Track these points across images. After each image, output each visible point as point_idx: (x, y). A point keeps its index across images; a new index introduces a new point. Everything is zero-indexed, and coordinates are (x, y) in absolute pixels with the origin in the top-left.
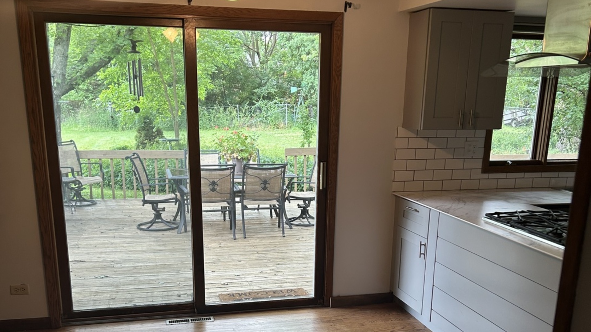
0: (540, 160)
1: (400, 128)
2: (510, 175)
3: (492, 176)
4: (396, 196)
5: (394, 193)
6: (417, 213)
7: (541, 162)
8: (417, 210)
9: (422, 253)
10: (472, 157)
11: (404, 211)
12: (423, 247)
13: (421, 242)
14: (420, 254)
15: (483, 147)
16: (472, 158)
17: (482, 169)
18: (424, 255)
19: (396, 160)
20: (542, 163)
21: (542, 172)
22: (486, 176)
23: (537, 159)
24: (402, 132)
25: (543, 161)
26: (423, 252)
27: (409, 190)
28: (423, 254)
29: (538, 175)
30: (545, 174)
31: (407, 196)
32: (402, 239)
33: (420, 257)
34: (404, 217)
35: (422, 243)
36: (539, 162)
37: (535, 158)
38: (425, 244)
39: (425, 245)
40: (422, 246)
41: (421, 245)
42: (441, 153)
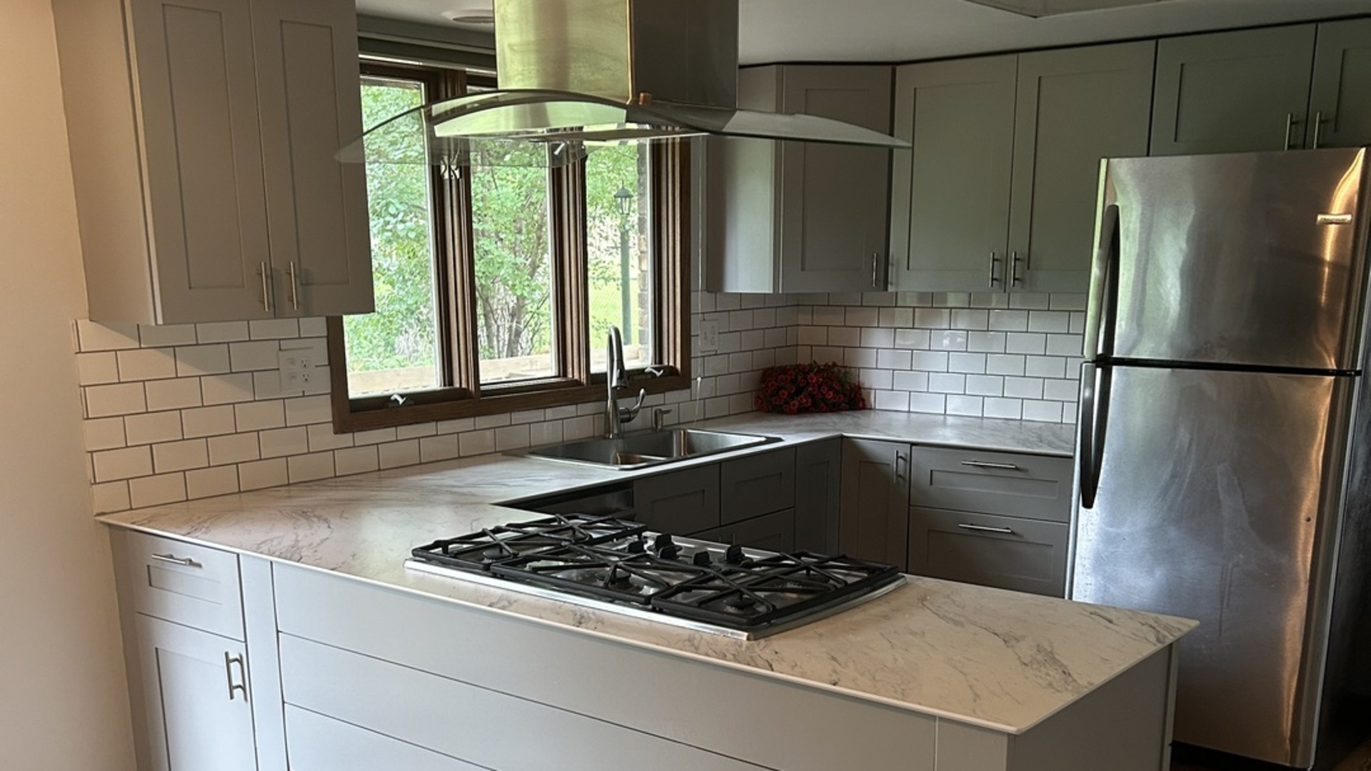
0: (464, 386)
1: (85, 325)
2: (405, 431)
3: (364, 437)
4: (110, 525)
5: (103, 519)
6: (197, 569)
7: (466, 390)
8: (194, 560)
9: (235, 683)
10: (303, 392)
11: (148, 566)
12: (235, 667)
13: (227, 654)
14: (232, 688)
15: (327, 363)
16: (304, 396)
17: (333, 422)
18: (244, 689)
19: (88, 418)
20: (471, 392)
21: (474, 416)
22: (347, 439)
23: (457, 385)
24: (91, 334)
25: (472, 388)
26: (237, 681)
27: (147, 505)
28: (240, 686)
29: (467, 423)
30: (482, 422)
31: (149, 522)
32: (157, 649)
33: (232, 698)
34: (150, 585)
35: (231, 657)
36: (463, 394)
37: (451, 383)
38: (241, 656)
39: (240, 661)
40: (232, 665)
41: (228, 661)
42: (217, 390)
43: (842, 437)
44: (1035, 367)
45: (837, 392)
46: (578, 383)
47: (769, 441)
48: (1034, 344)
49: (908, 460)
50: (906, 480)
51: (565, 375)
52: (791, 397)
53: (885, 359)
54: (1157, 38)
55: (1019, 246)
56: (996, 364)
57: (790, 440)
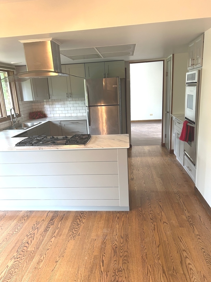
43: (49, 121)
44: (72, 108)
45: (42, 115)
46: (5, 118)
47: (40, 123)
48: (71, 105)
49: (60, 123)
50: (61, 126)
51: (3, 117)
52: (36, 116)
53: (49, 109)
54: (84, 63)
55: (70, 92)
56: (66, 109)
57: (43, 122)
